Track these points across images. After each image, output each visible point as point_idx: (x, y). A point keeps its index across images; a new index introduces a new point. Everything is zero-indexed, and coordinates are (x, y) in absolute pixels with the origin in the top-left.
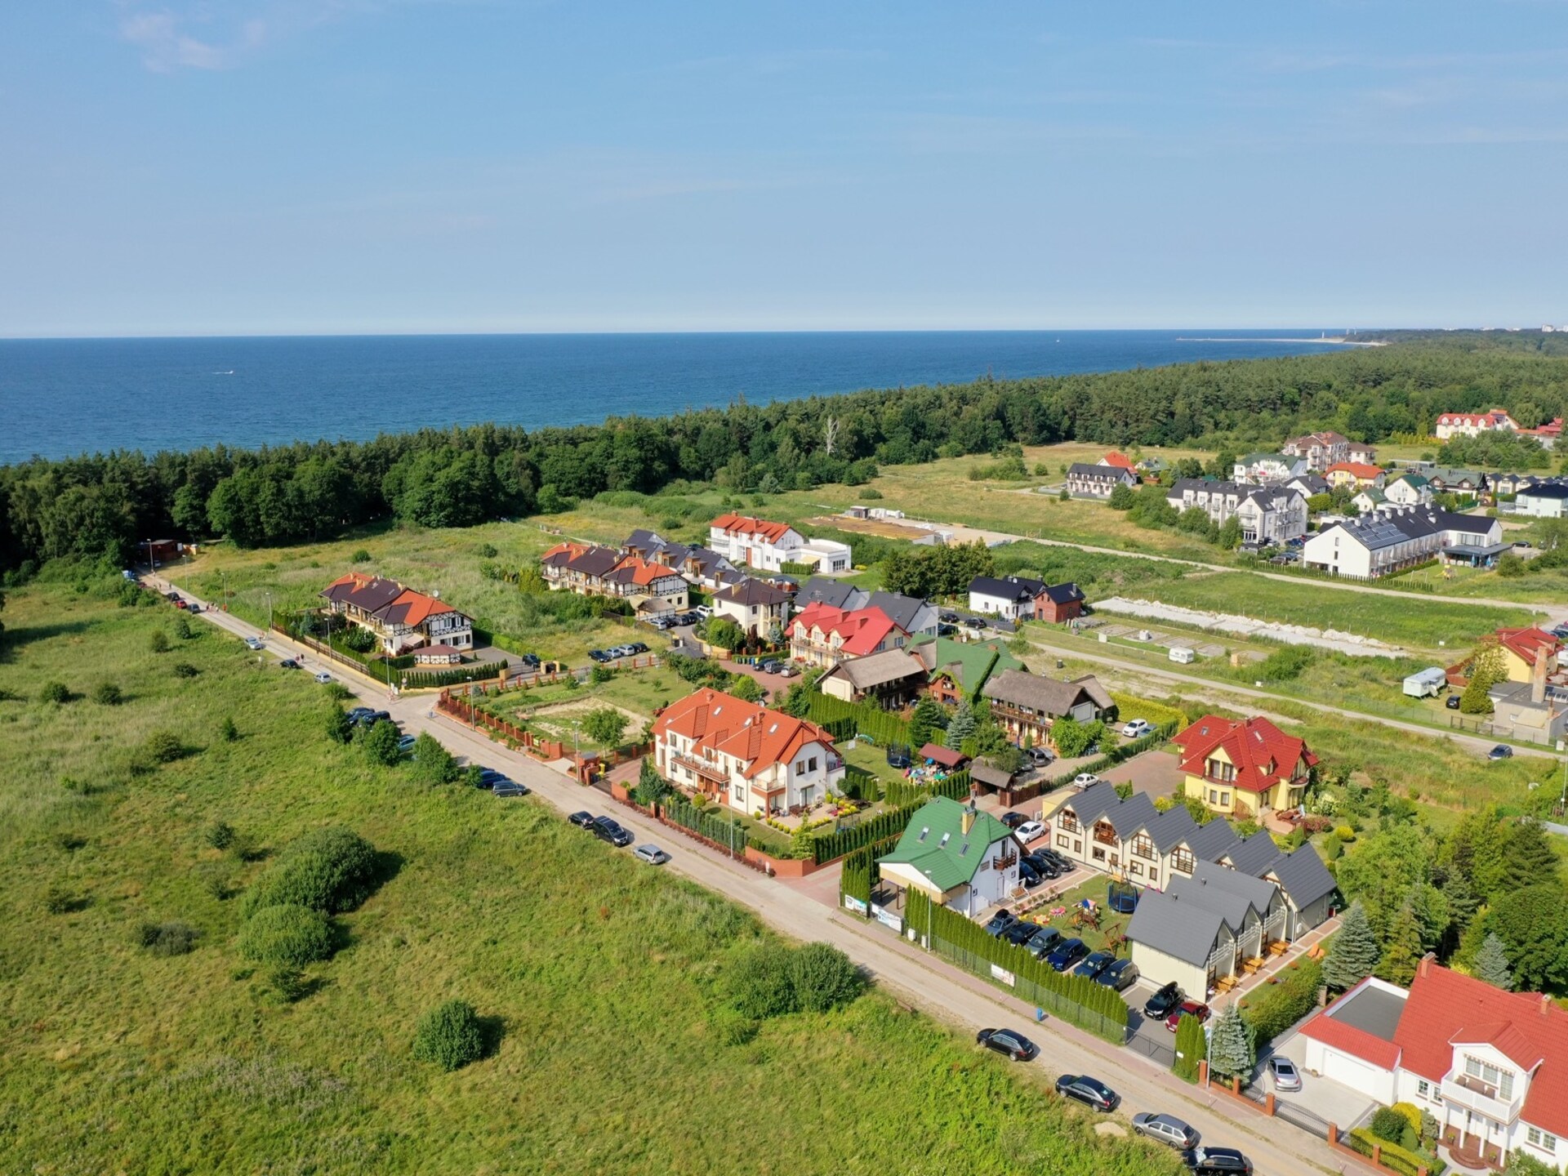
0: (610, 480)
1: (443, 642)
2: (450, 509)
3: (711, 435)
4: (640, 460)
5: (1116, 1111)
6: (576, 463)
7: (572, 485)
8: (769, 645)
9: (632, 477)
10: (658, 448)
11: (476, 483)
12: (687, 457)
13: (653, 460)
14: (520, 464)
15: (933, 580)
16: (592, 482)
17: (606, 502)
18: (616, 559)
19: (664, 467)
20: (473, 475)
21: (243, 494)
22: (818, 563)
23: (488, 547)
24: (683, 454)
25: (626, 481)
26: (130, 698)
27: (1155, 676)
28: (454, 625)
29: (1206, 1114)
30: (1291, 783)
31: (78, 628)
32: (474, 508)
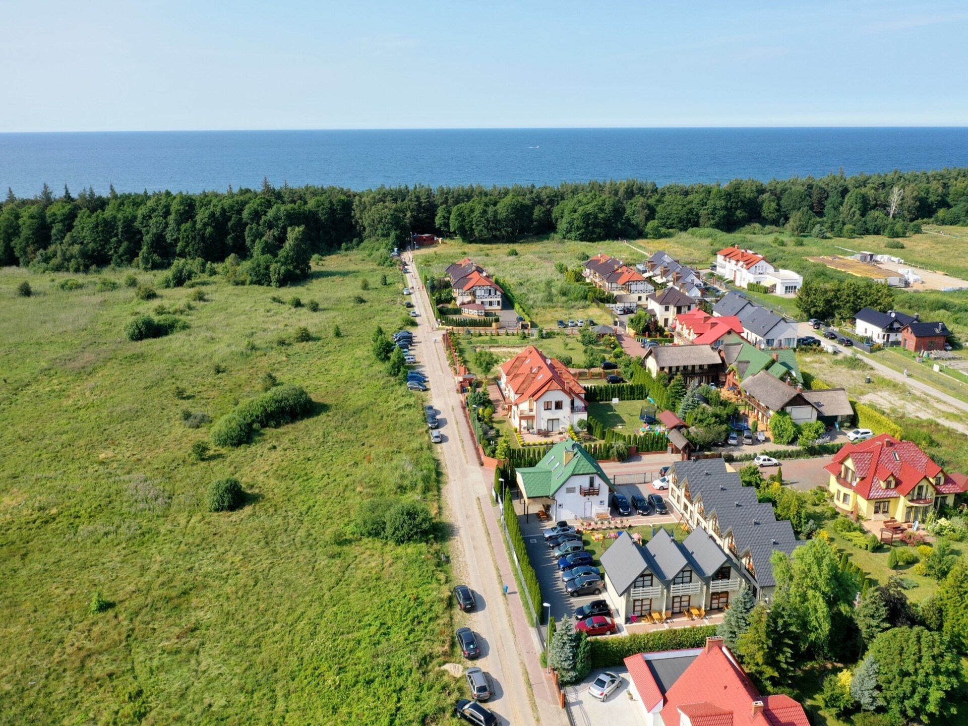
0: (701, 220)
1: (482, 303)
2: (583, 230)
3: (791, 194)
4: (725, 208)
5: (475, 662)
6: (680, 208)
7: (675, 222)
8: (666, 333)
9: (717, 219)
10: (742, 201)
11: (601, 216)
12: (768, 208)
13: (736, 209)
14: (642, 206)
15: (838, 307)
16: (689, 221)
17: (693, 234)
18: (616, 267)
19: (744, 214)
20: (602, 210)
21: (466, 212)
22: (774, 286)
23: (584, 254)
24: (765, 206)
25: (712, 222)
26: (324, 310)
27: (945, 403)
28: (490, 294)
29: (524, 687)
30: (912, 501)
31: (344, 274)
32: (598, 230)
